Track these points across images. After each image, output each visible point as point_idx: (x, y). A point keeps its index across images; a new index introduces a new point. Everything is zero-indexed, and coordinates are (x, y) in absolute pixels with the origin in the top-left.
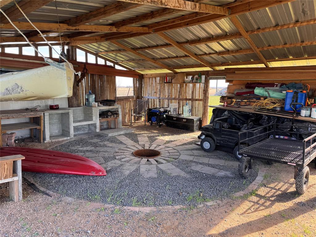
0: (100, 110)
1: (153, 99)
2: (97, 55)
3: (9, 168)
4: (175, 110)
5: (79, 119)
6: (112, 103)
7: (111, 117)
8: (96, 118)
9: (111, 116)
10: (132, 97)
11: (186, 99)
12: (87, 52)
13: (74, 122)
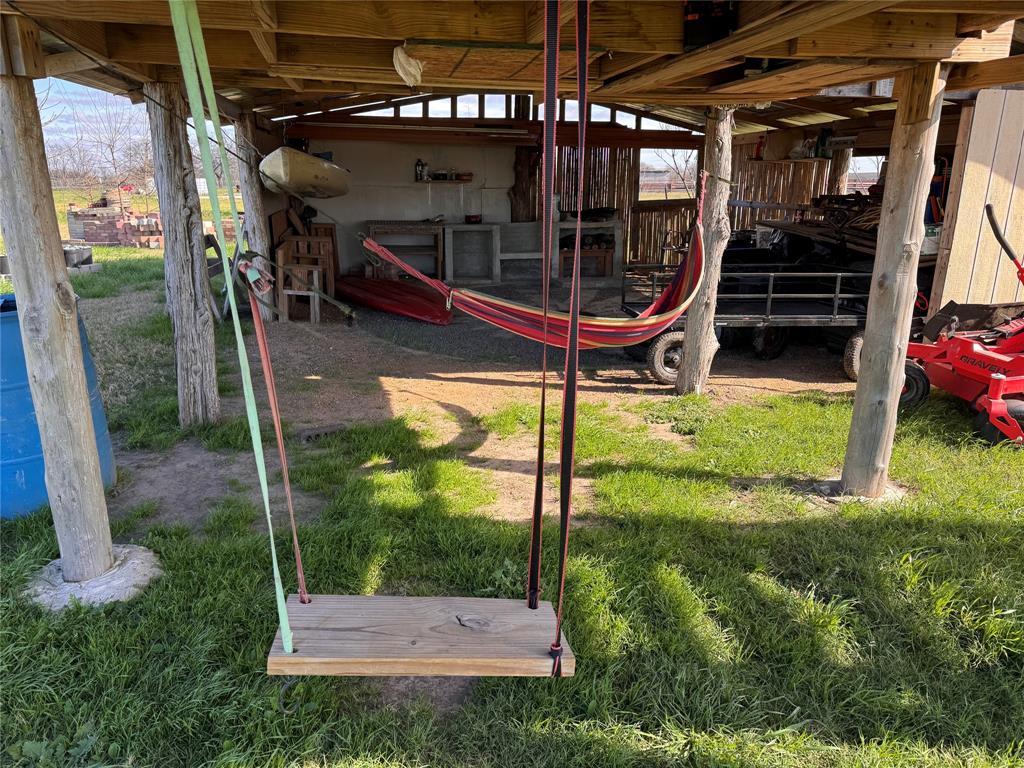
6: (605, 215)
7: (591, 248)
13: (502, 251)
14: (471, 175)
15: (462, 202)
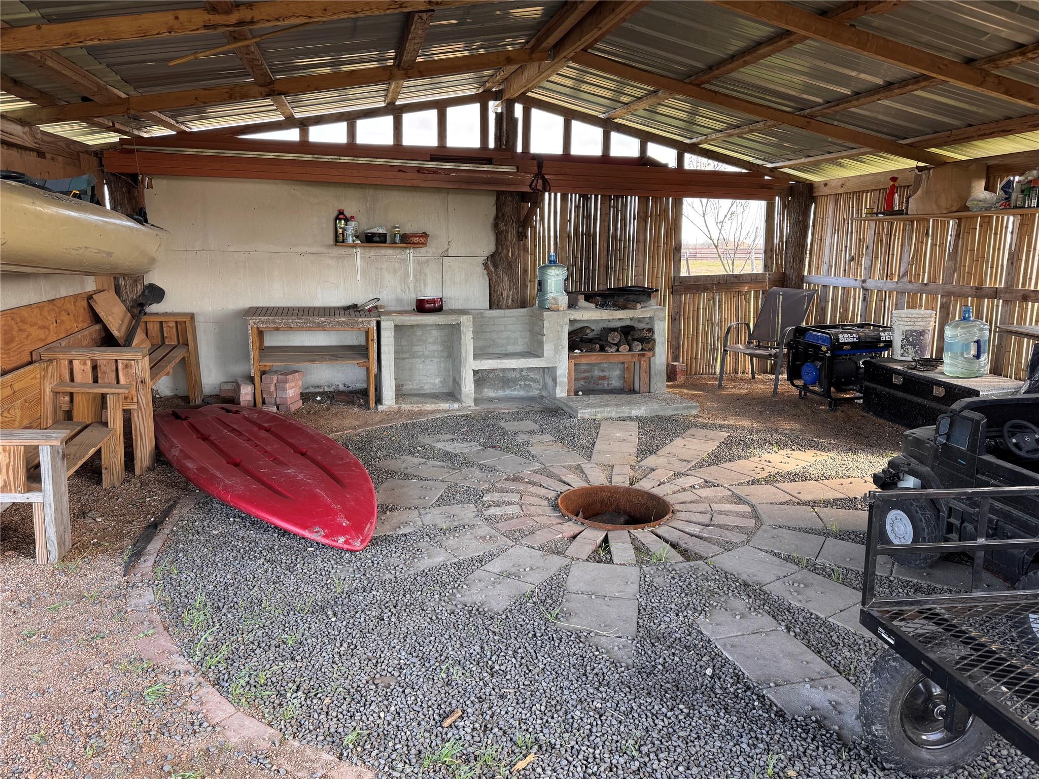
0: (572, 322)
1: (843, 288)
2: (608, 126)
3: (11, 464)
4: (914, 338)
5: (511, 349)
6: (631, 297)
7: (618, 350)
8: (557, 351)
9: (618, 345)
10: (753, 279)
11: (980, 293)
12: (569, 116)
13: (476, 356)
14: (425, 235)
15: (411, 278)
